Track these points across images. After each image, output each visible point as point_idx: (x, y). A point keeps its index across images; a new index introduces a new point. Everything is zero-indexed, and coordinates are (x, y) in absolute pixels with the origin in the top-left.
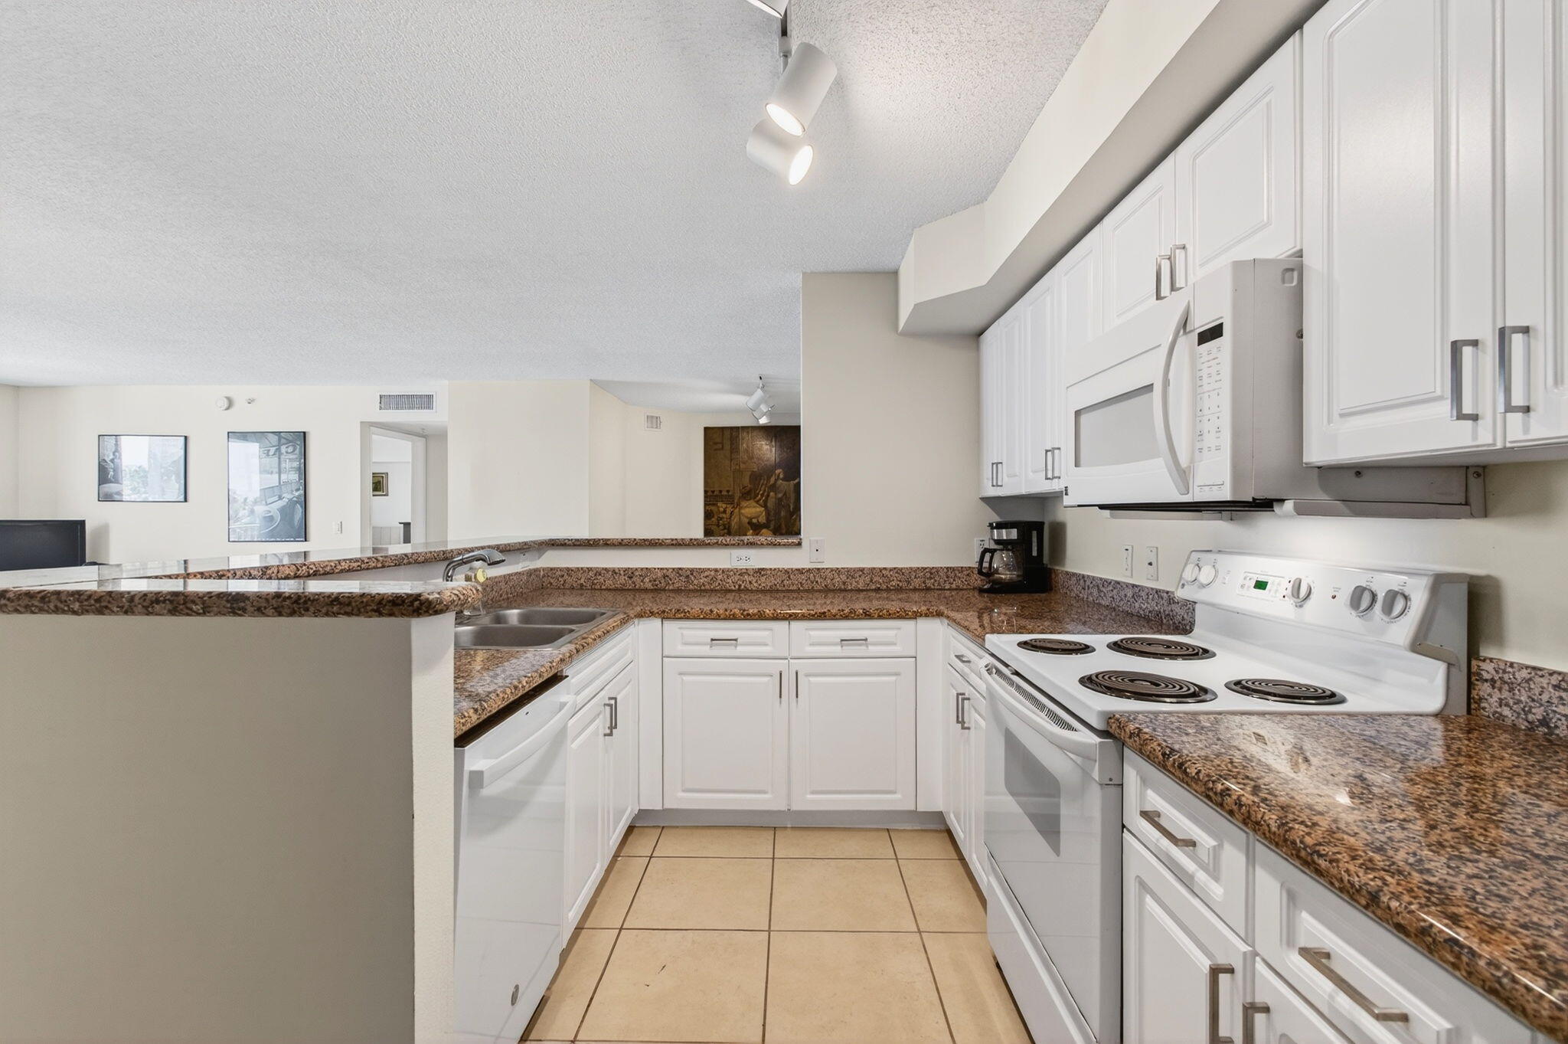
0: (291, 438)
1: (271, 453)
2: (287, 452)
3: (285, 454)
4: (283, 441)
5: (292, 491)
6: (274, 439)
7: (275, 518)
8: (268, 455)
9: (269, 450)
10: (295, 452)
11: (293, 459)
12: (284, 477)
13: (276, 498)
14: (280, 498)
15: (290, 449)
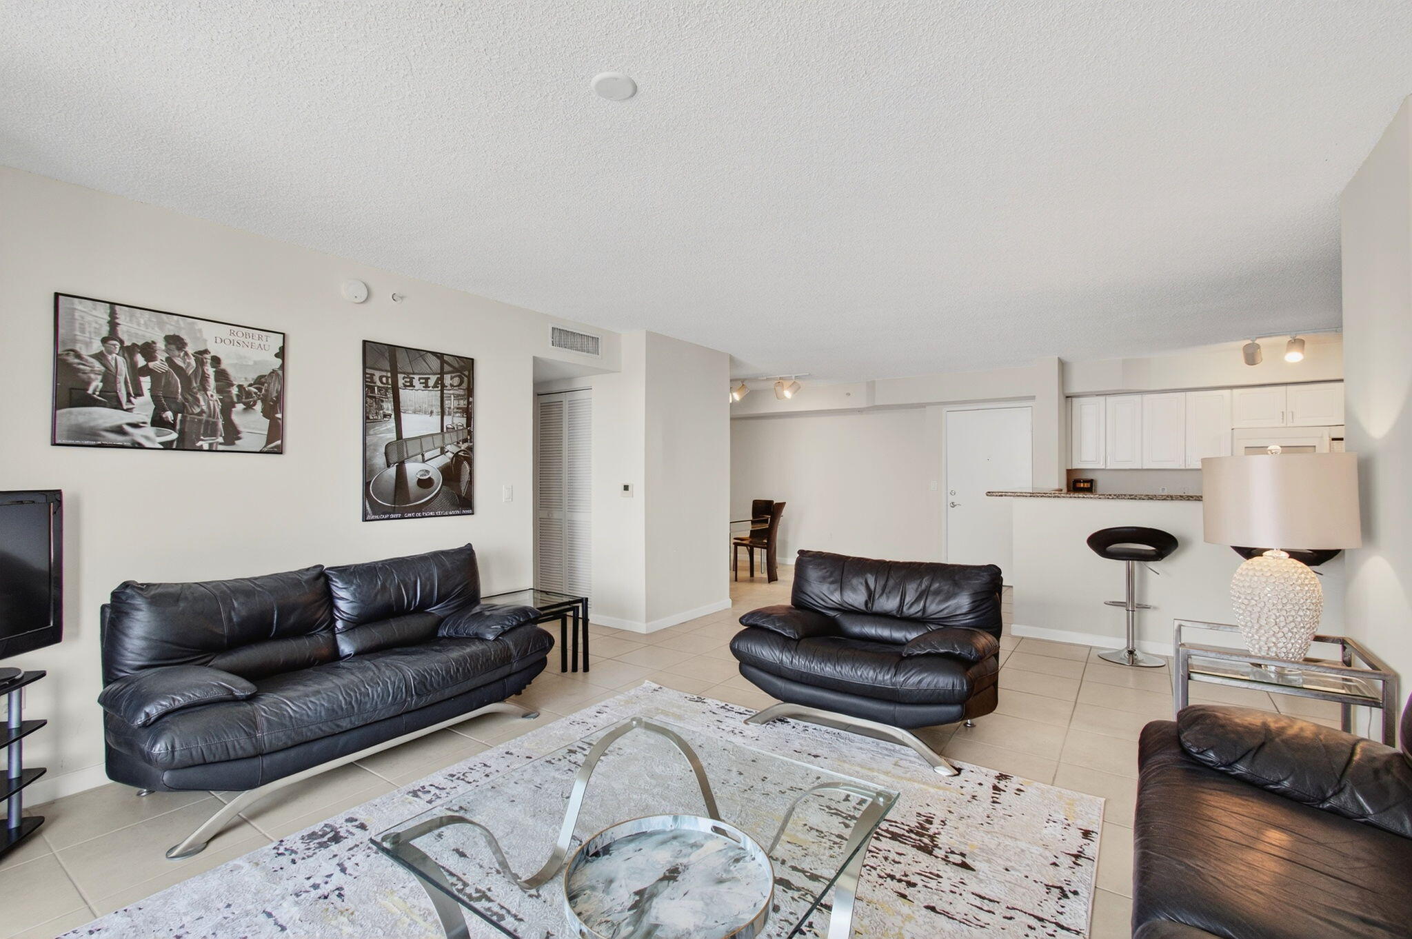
0: (456, 365)
1: (431, 383)
2: (451, 385)
3: (449, 387)
4: (447, 368)
5: (458, 443)
6: (435, 363)
7: (436, 481)
8: (427, 386)
9: (427, 379)
10: (461, 387)
11: (459, 395)
12: (448, 421)
13: (438, 451)
14: (443, 452)
15: (456, 381)
